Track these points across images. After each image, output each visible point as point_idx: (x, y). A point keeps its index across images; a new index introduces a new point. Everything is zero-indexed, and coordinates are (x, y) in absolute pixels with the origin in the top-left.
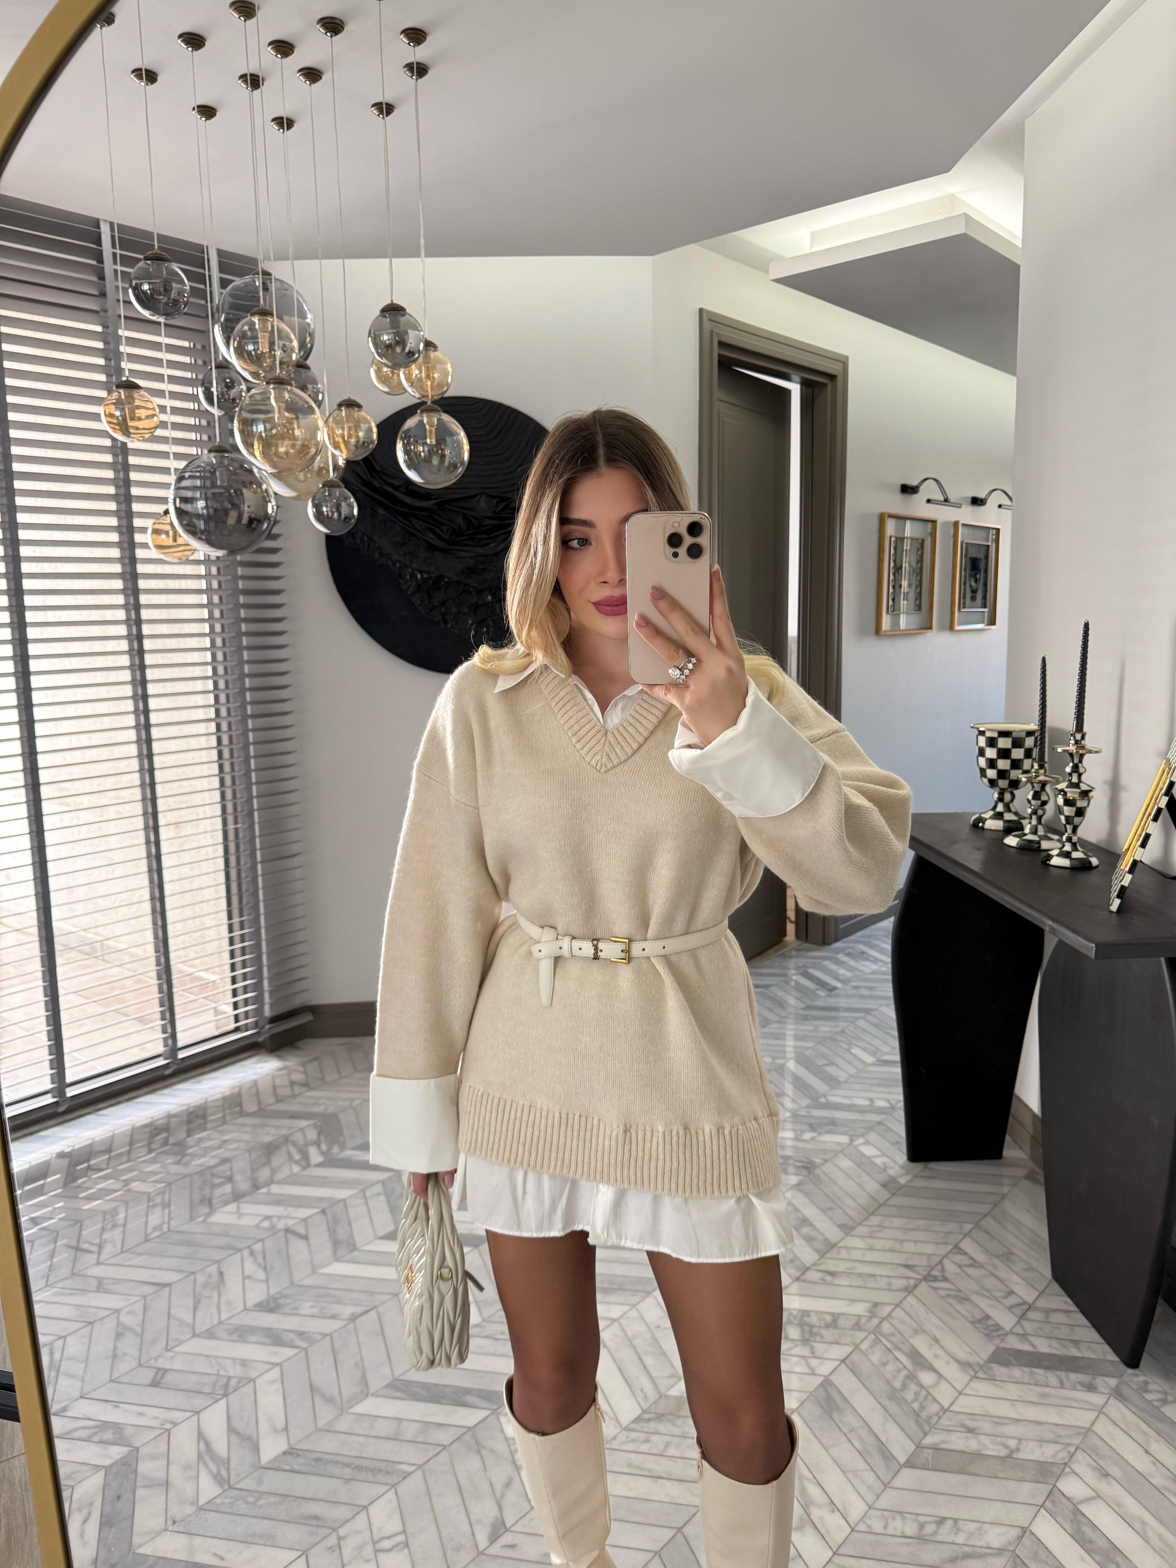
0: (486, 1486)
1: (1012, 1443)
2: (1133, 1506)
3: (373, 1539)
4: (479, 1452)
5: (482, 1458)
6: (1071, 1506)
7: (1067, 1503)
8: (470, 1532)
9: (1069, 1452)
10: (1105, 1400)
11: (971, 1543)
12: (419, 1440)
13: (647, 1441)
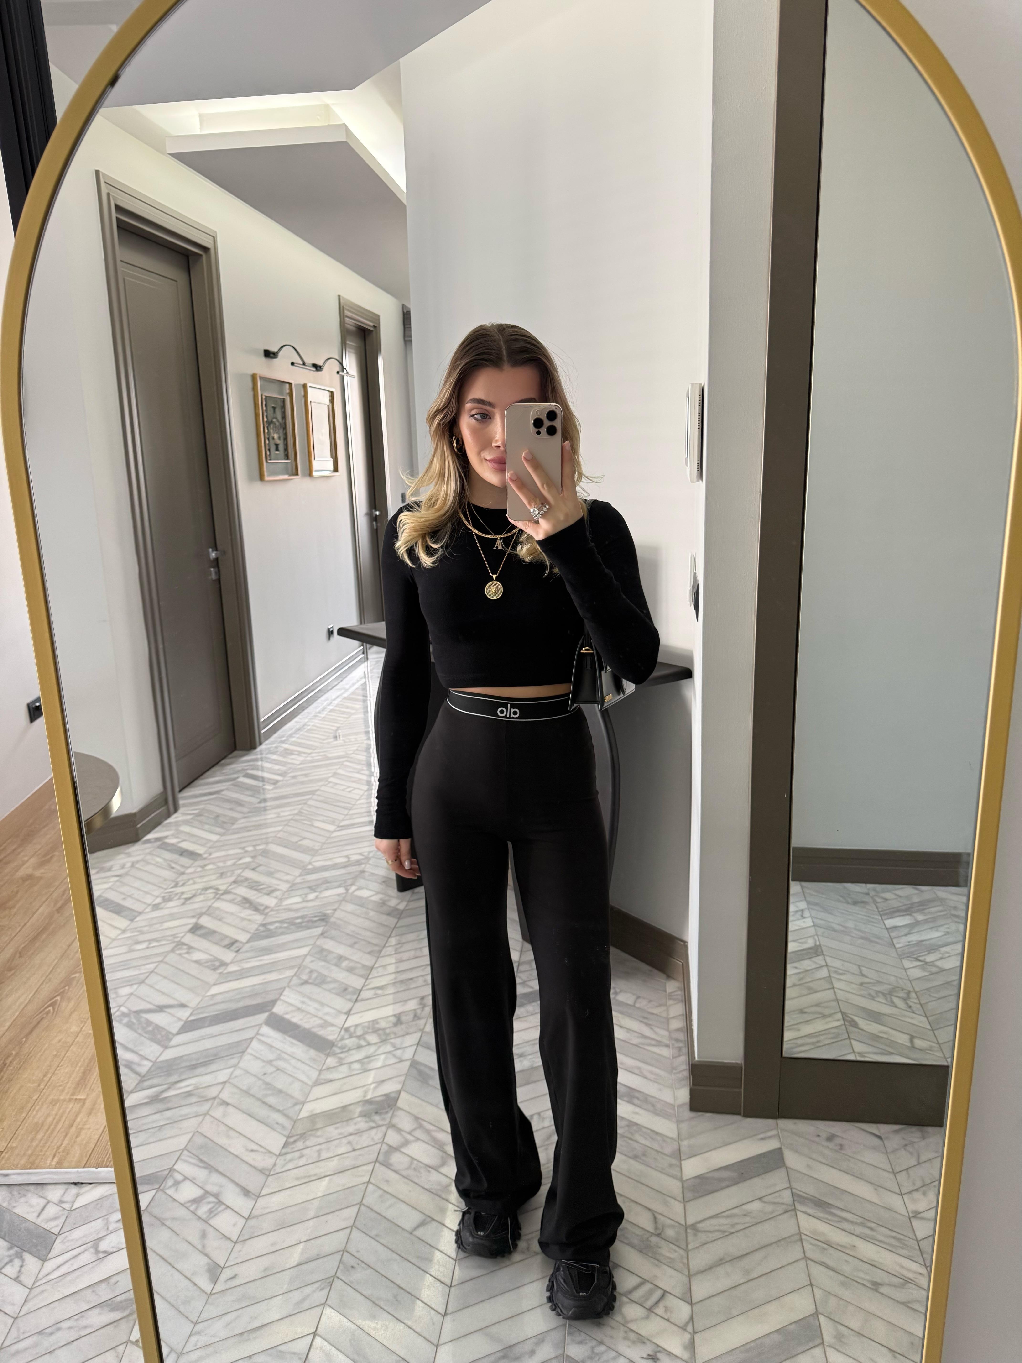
0: (185, 1246)
4: (163, 1224)
8: (192, 1285)
13: (302, 1156)
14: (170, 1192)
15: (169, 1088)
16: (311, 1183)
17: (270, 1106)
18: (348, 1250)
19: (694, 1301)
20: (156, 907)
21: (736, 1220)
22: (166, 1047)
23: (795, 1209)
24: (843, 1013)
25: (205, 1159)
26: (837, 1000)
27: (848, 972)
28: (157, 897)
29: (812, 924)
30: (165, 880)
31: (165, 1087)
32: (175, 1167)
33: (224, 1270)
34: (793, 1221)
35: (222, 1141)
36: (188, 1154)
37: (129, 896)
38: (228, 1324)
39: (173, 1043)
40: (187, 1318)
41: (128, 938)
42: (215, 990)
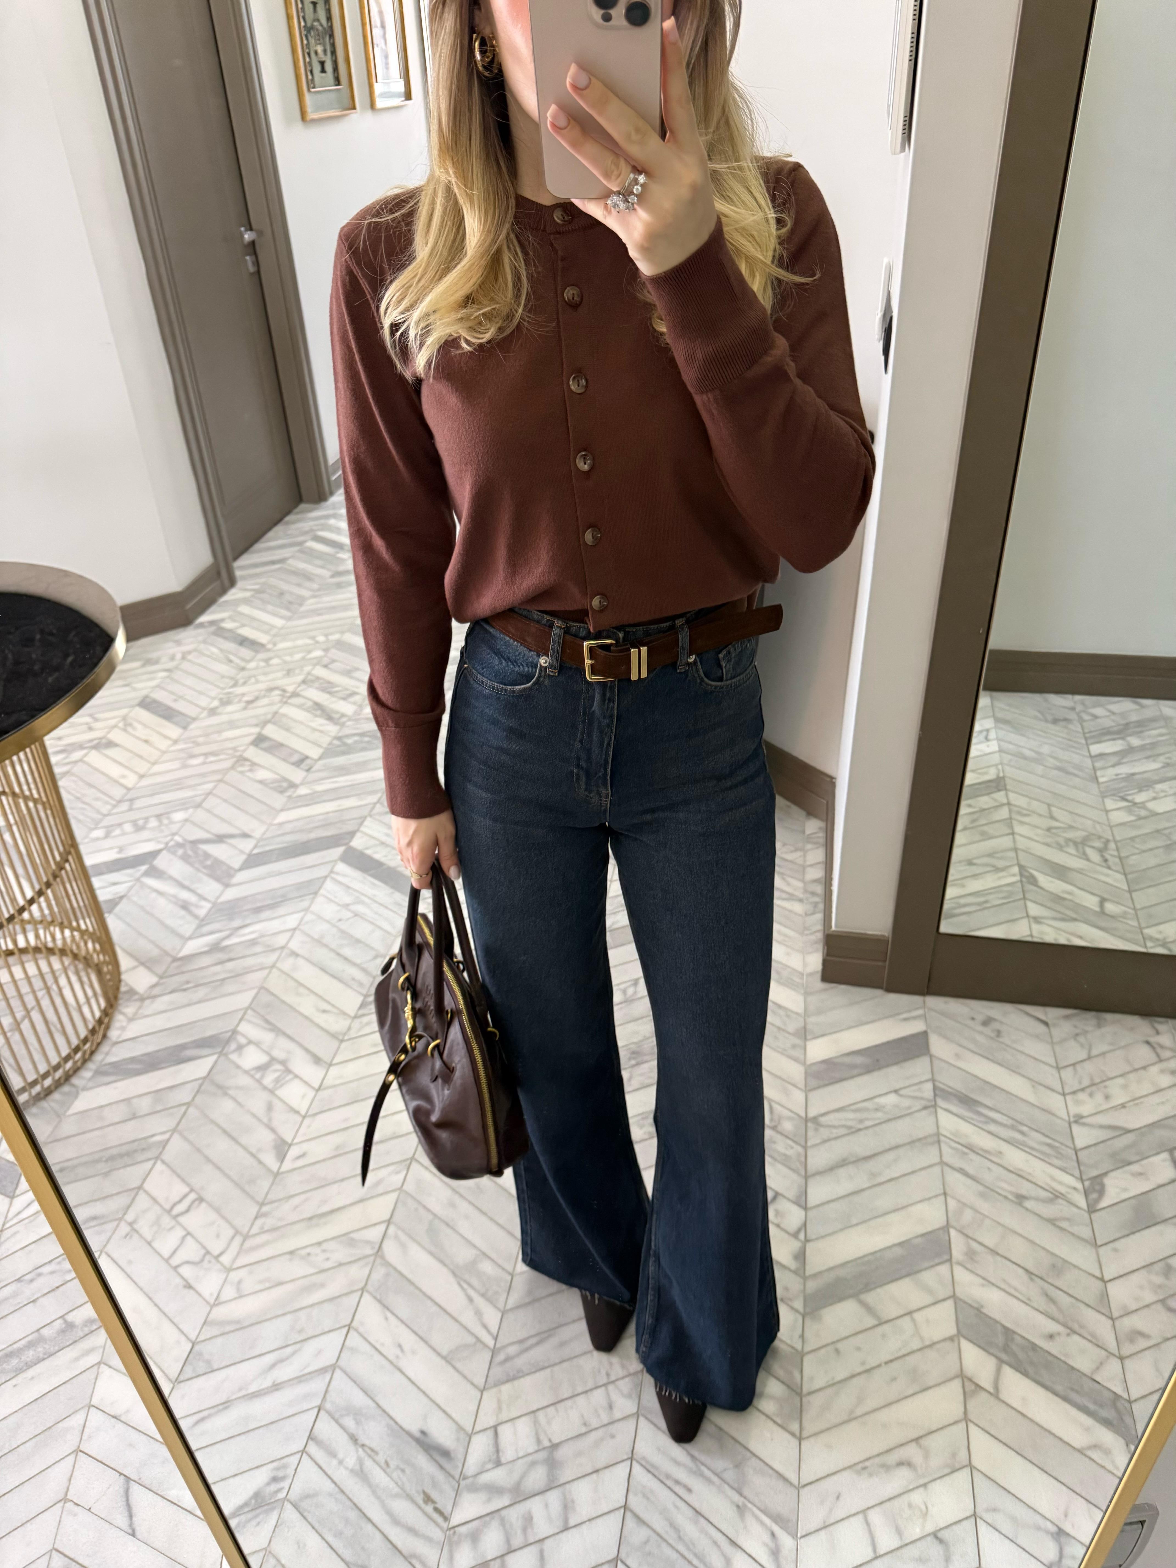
0: (250, 1119)
3: (165, 1209)
4: (226, 1094)
5: (232, 1098)
8: (257, 1162)
12: (158, 1109)
14: (234, 1057)
15: (230, 935)
19: (809, 1205)
20: (213, 712)
21: (865, 1115)
22: (227, 886)
23: (935, 1106)
24: (1021, 867)
25: (272, 1021)
26: (1016, 850)
27: (1034, 812)
28: (214, 699)
29: (996, 748)
30: (223, 677)
31: (227, 933)
32: (238, 1029)
33: (292, 1148)
34: (932, 1119)
35: (290, 999)
36: (253, 1013)
37: (181, 697)
38: (296, 1207)
39: (235, 880)
40: (252, 1198)
41: (182, 750)
42: (282, 817)
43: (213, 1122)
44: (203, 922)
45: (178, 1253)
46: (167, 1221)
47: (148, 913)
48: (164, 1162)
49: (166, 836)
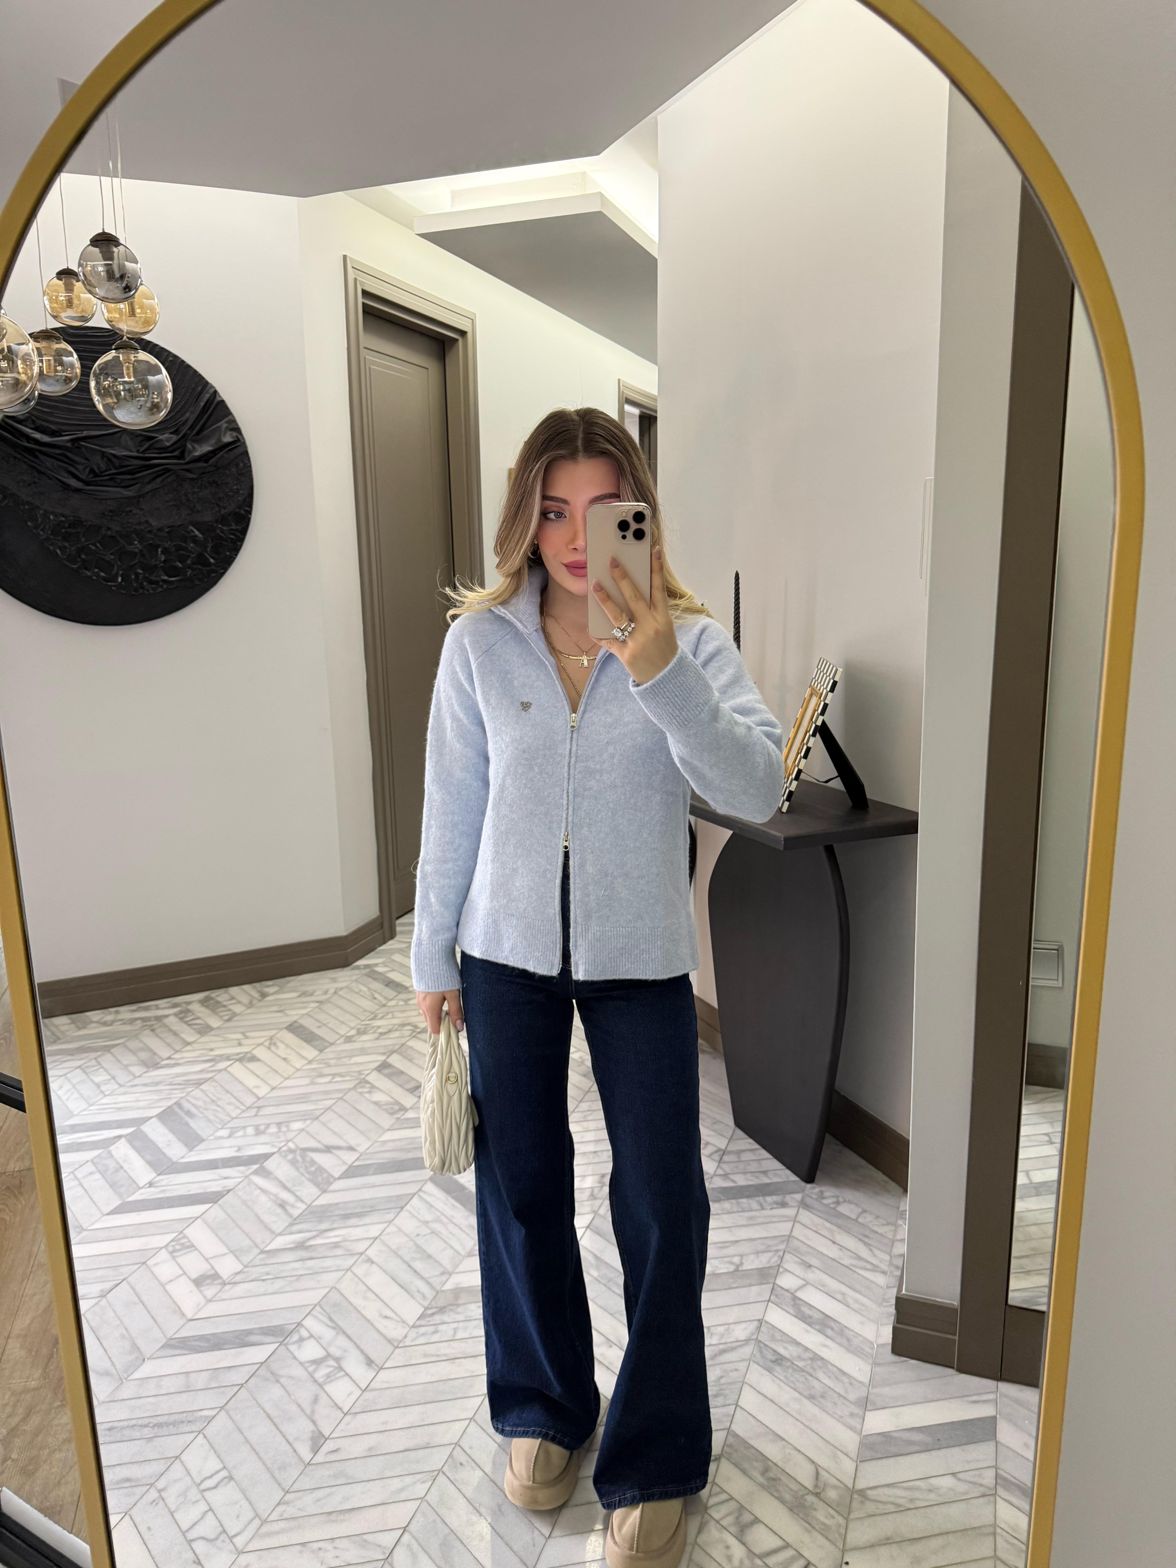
0: (294, 1408)
1: (736, 1260)
2: (833, 1285)
3: (194, 1482)
4: (278, 1381)
5: (282, 1386)
6: (790, 1295)
7: (787, 1294)
8: (292, 1450)
9: (779, 1256)
10: (796, 1212)
11: (723, 1341)
12: (213, 1386)
13: (436, 1332)
14: (293, 1348)
15: (317, 1236)
16: (439, 1363)
17: (415, 1271)
18: (461, 1444)
20: (349, 1039)
22: (324, 1191)
23: (995, 1495)
25: (335, 1319)
28: (352, 1028)
30: (365, 1011)
31: (313, 1234)
32: (304, 1323)
33: (328, 1441)
34: (990, 1508)
35: (358, 1301)
36: (321, 1310)
37: (325, 1025)
38: (319, 1500)
39: (333, 1187)
40: (280, 1485)
41: (313, 1069)
42: (388, 1136)
43: (260, 1406)
44: (295, 1221)
45: (196, 1527)
46: (194, 1493)
47: (248, 1207)
48: (205, 1437)
49: (281, 1142)
